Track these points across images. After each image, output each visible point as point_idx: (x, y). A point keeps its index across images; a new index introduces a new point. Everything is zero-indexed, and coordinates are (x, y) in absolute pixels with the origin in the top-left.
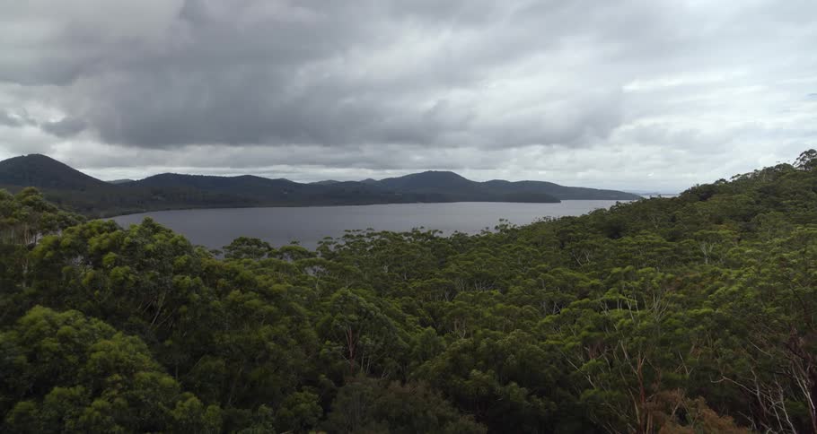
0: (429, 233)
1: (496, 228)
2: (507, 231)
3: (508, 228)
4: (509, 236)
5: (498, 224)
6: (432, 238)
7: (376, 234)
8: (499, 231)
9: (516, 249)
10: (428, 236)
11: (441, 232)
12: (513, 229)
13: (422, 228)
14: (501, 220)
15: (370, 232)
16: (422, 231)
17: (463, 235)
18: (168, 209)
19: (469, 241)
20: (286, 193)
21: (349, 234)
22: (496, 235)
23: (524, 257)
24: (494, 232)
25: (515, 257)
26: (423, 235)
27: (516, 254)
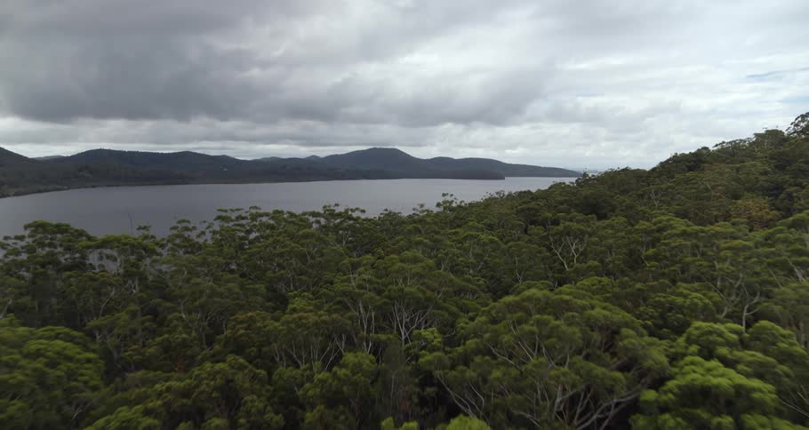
0: (347, 211)
1: (438, 205)
2: (452, 210)
3: (454, 205)
4: (456, 216)
5: (441, 200)
6: (350, 218)
7: (261, 215)
8: (441, 209)
9: (465, 238)
10: (346, 216)
11: (363, 211)
12: (459, 207)
13: (337, 205)
14: (444, 195)
15: (254, 211)
16: (338, 210)
17: (395, 214)
18: (94, 187)
19: (403, 222)
20: (225, 170)
21: (223, 214)
22: (438, 214)
23: (478, 250)
24: (436, 210)
25: (466, 251)
26: (340, 215)
27: (466, 245)
